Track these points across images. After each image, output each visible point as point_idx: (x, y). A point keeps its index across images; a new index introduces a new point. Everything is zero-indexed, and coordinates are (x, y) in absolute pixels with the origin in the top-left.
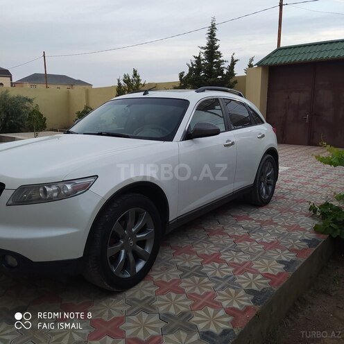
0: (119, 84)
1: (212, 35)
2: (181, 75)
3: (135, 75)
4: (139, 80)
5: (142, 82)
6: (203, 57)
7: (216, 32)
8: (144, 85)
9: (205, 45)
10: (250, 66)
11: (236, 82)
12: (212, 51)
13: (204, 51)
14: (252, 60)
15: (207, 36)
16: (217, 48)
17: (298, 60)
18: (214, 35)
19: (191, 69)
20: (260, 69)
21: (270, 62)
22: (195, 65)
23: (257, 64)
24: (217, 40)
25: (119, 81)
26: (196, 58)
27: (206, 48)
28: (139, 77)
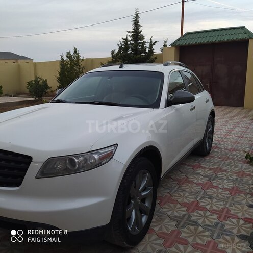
0: (62, 59)
1: (136, 22)
2: (113, 52)
3: (75, 52)
4: (79, 56)
5: (81, 58)
6: (129, 38)
7: (139, 20)
8: (83, 60)
9: (131, 30)
10: (165, 46)
11: (156, 58)
12: (136, 34)
13: (131, 34)
14: (166, 42)
15: (133, 23)
16: (140, 32)
17: (198, 42)
18: (138, 22)
19: (120, 48)
20: (174, 49)
21: (181, 43)
22: (123, 45)
23: (171, 45)
24: (140, 26)
25: (62, 56)
26: (124, 39)
27: (132, 32)
28: (78, 53)
